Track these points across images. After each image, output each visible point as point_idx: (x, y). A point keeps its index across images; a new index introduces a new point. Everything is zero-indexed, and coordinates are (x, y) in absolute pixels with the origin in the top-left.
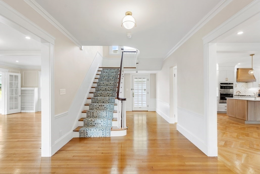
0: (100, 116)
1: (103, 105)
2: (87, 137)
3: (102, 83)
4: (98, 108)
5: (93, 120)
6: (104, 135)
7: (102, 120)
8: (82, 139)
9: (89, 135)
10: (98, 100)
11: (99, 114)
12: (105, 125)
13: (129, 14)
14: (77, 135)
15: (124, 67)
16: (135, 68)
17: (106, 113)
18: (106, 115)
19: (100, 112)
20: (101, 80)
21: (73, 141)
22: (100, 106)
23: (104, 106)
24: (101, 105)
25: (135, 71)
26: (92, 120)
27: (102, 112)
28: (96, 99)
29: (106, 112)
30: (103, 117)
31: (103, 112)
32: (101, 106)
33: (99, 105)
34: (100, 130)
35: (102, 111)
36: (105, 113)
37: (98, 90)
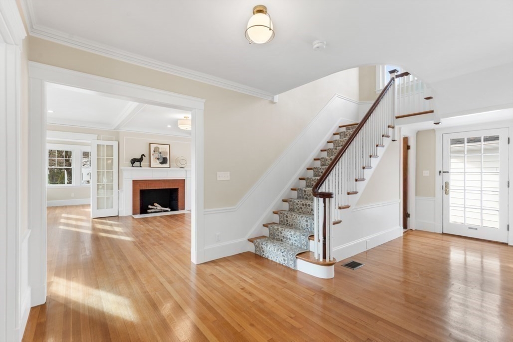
0: (297, 225)
1: (308, 204)
2: (264, 256)
3: (329, 158)
4: (301, 208)
5: (280, 229)
6: (286, 262)
7: (292, 233)
8: (256, 258)
9: (266, 255)
10: (306, 193)
11: (295, 220)
12: (297, 244)
13: (260, 11)
14: (251, 248)
15: (397, 115)
16: (432, 112)
17: (307, 221)
18: (307, 225)
19: (296, 217)
20: (332, 153)
21: (244, 257)
22: (303, 205)
23: (309, 206)
24: (304, 203)
25: (433, 122)
26: (278, 229)
27: (300, 218)
28: (303, 192)
29: (305, 219)
30: (302, 227)
31: (302, 217)
32: (305, 206)
33: (302, 203)
34: (280, 250)
35: (300, 216)
36: (305, 221)
37: (317, 173)
